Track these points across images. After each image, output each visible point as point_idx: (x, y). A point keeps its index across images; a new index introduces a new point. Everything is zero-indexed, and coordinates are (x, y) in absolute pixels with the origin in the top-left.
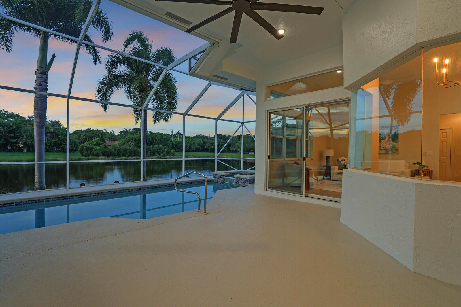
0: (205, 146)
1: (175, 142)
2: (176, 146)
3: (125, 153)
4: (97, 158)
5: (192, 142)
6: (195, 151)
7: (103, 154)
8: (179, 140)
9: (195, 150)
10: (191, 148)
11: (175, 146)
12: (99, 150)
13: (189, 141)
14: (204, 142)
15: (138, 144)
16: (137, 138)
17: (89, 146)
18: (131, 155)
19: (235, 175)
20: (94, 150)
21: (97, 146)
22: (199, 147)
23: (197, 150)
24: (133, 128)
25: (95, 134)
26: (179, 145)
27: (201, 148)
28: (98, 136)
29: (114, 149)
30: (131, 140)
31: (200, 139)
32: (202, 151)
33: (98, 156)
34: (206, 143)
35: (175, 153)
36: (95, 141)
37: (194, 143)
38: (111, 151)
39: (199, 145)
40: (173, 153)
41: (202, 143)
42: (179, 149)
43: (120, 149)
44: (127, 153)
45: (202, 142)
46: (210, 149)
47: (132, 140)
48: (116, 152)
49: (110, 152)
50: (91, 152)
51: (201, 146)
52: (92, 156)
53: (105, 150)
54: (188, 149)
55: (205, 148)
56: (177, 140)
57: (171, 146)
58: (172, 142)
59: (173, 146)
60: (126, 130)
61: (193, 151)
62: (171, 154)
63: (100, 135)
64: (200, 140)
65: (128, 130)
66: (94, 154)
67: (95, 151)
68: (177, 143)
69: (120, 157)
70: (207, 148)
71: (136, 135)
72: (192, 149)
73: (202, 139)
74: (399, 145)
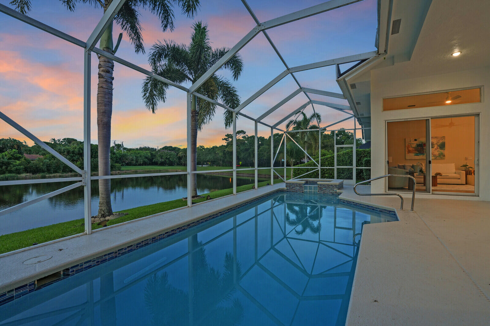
0: (153, 159)
1: (119, 155)
2: (120, 159)
3: (57, 168)
4: (19, 175)
5: (139, 155)
6: (142, 165)
7: (26, 170)
8: (123, 153)
9: (143, 163)
10: (137, 162)
11: (118, 160)
12: (20, 165)
13: (135, 153)
14: (152, 154)
15: (72, 157)
16: (71, 150)
17: (4, 160)
18: (66, 171)
19: (318, 182)
20: (11, 165)
21: (16, 161)
22: (146, 160)
23: (145, 164)
24: (64, 138)
25: (7, 145)
26: (124, 158)
27: (148, 162)
28: (12, 147)
29: (41, 164)
30: (62, 153)
31: (147, 151)
32: (149, 164)
33: (19, 173)
34: (155, 156)
35: (121, 168)
36: (9, 153)
37: (141, 156)
38: (38, 166)
39: (146, 158)
40: (119, 168)
41: (150, 156)
42: (123, 163)
43: (49, 164)
44: (59, 169)
45: (149, 154)
46: (159, 162)
47: (65, 152)
48: (44, 168)
49: (37, 168)
50: (6, 168)
51: (148, 159)
52: (9, 173)
53: (28, 165)
54: (134, 162)
55: (154, 161)
56: (121, 152)
57: (115, 159)
58: (116, 155)
59: (116, 159)
60: (54, 140)
61: (140, 165)
62: (117, 169)
63: (15, 146)
64: (147, 153)
65: (56, 140)
66: (12, 170)
67: (14, 166)
68: (122, 156)
69: (51, 173)
70: (156, 161)
71: (69, 146)
72: (139, 163)
73: (149, 151)
74: (446, 152)
